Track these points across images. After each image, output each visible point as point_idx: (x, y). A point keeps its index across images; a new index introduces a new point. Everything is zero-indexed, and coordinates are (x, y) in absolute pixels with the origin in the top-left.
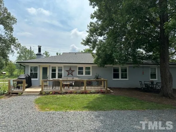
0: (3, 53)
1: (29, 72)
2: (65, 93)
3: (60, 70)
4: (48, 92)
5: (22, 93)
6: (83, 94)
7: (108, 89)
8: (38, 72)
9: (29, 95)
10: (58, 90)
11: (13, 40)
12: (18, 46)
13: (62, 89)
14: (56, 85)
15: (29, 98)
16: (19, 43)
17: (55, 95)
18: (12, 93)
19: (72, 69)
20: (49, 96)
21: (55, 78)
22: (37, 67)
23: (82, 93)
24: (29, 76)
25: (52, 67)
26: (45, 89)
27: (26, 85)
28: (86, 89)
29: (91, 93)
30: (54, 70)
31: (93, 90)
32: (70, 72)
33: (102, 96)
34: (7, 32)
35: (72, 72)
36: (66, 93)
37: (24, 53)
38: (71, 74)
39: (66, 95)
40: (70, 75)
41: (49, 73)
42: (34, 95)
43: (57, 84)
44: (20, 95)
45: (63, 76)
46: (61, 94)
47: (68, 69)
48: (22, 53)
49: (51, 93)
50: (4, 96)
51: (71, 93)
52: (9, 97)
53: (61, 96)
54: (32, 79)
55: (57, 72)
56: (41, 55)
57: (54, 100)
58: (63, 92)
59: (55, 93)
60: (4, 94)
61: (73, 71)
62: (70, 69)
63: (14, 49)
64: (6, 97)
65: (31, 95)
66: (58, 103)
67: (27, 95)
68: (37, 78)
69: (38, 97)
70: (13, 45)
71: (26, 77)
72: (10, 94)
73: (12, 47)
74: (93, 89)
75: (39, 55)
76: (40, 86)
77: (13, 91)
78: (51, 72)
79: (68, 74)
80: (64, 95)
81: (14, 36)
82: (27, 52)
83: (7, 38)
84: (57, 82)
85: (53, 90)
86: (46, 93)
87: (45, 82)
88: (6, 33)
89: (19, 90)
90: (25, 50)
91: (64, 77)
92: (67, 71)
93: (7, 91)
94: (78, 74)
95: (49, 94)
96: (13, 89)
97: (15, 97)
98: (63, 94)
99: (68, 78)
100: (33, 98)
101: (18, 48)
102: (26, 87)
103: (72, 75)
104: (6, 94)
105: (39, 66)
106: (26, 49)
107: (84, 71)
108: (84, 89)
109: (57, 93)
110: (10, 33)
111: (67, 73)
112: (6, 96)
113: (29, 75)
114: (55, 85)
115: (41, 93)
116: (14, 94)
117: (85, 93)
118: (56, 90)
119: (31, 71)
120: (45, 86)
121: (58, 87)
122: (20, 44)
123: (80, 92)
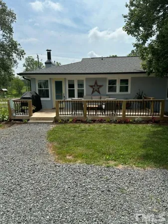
0: (4, 64)
1: (37, 88)
2: (92, 120)
3: (81, 85)
4: (67, 119)
5: (29, 120)
6: (122, 123)
7: (165, 116)
8: (49, 89)
9: (38, 123)
10: (80, 116)
11: (14, 46)
12: (22, 54)
13: (86, 115)
14: (78, 108)
15: (38, 129)
16: (22, 49)
17: (78, 125)
18: (15, 120)
19: (99, 84)
20: (68, 125)
21: (74, 97)
22: (47, 81)
23: (120, 122)
24: (36, 94)
25: (69, 81)
26: (61, 115)
27: (33, 108)
28: (126, 115)
29: (135, 122)
30: (71, 86)
31: (138, 118)
32: (96, 87)
33: (159, 129)
34: (5, 34)
35: (98, 89)
36: (94, 121)
37: (32, 66)
38: (97, 91)
39: (94, 124)
40: (96, 93)
41: (65, 89)
42: (46, 123)
43: (78, 106)
44: (25, 123)
45: (85, 94)
46: (86, 122)
47: (93, 84)
48: (29, 65)
49: (70, 120)
50: (3, 124)
51: (101, 121)
52: (9, 127)
53: (87, 126)
54: (42, 99)
55: (76, 88)
56: (51, 63)
57: (79, 135)
58: (90, 120)
59: (77, 121)
60: (3, 121)
61: (101, 86)
62: (96, 83)
63: (17, 59)
64: (6, 126)
65: (41, 123)
66: (85, 143)
67: (35, 123)
68: (48, 97)
69: (52, 127)
70: (15, 53)
71: (32, 96)
72: (11, 121)
73: (14, 55)
74: (138, 115)
75: (49, 63)
76: (53, 109)
77: (14, 116)
78: (67, 89)
79: (93, 92)
80: (91, 125)
81: (14, 39)
82: (34, 64)
83: (5, 42)
84: (79, 103)
85: (73, 116)
86: (63, 120)
87: (60, 103)
88: (4, 36)
89: (24, 115)
90: (31, 61)
91: (87, 95)
92: (91, 86)
93: (7, 117)
94: (109, 91)
95: (67, 123)
96: (14, 115)
97: (19, 126)
98: (90, 123)
99: (93, 97)
100: (44, 129)
101: (22, 57)
102: (33, 110)
103: (99, 92)
104: (6, 121)
105: (50, 79)
106: (33, 59)
107: (118, 85)
108: (121, 115)
109: (79, 120)
110: (9, 35)
111: (91, 90)
112: (6, 123)
113: (38, 93)
114: (75, 108)
115: (56, 121)
116: (17, 122)
117: (125, 121)
118: (78, 116)
119: (40, 86)
120: (61, 109)
121: (80, 111)
122: (23, 51)
123: (116, 121)
